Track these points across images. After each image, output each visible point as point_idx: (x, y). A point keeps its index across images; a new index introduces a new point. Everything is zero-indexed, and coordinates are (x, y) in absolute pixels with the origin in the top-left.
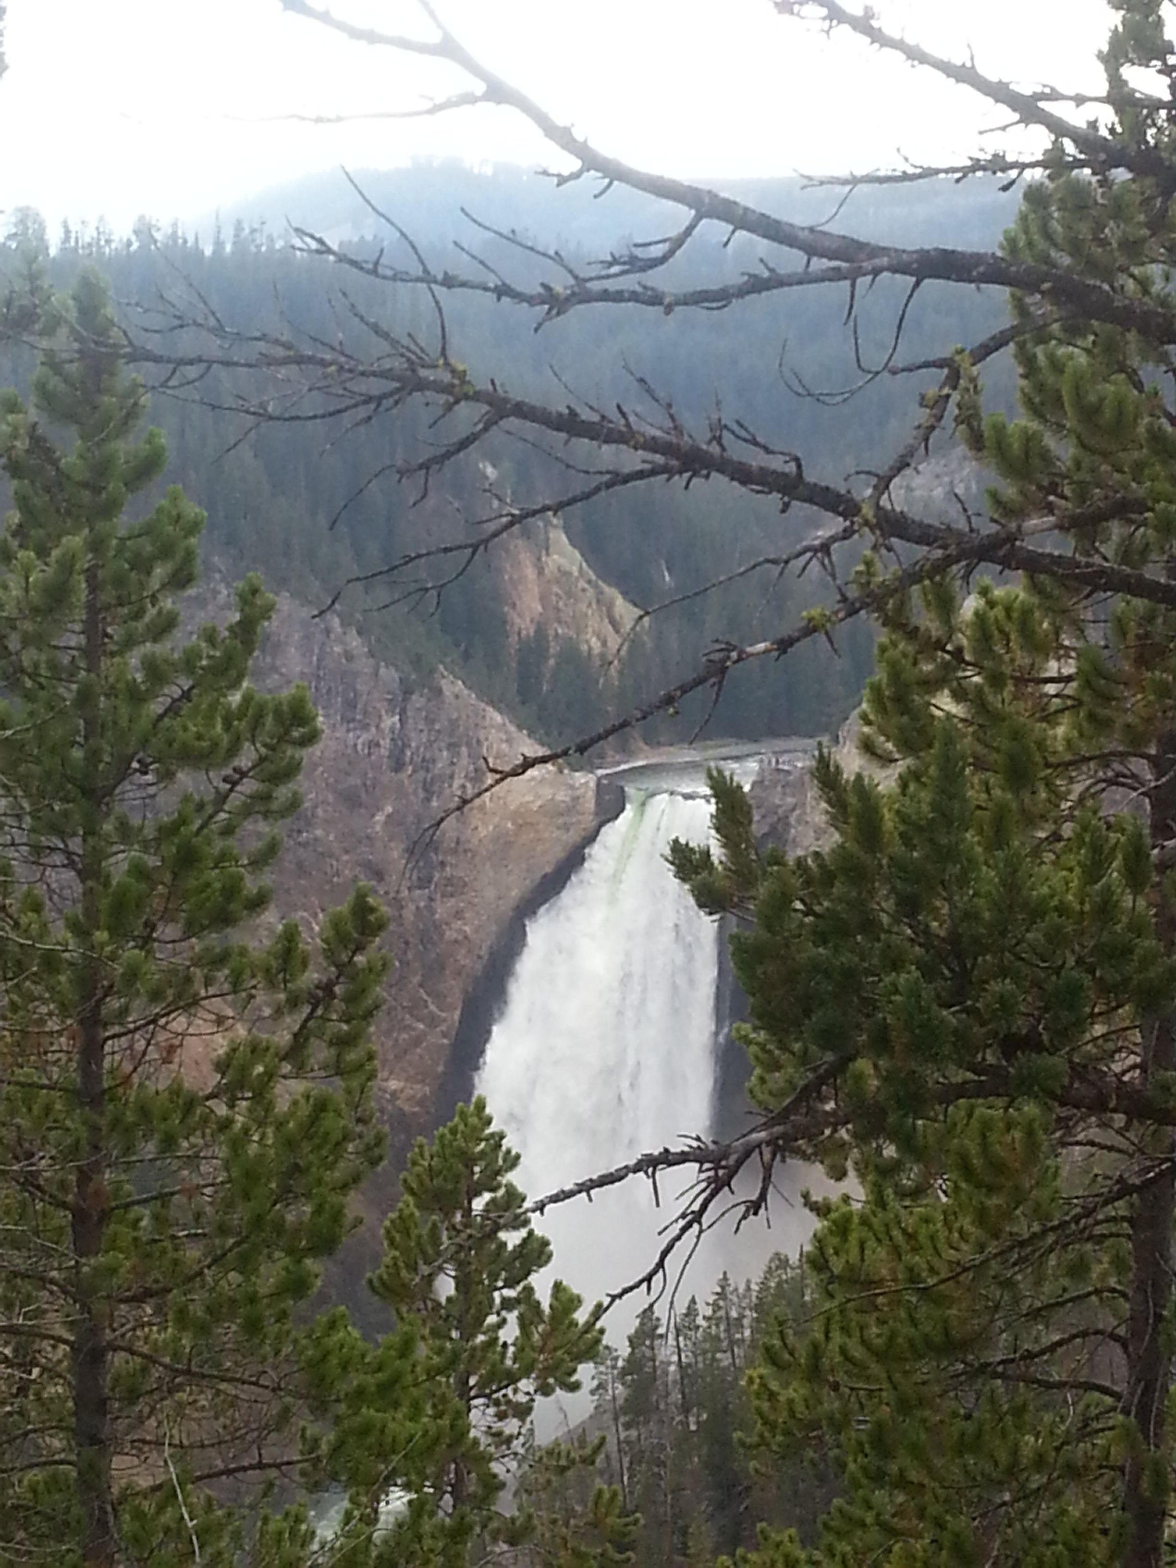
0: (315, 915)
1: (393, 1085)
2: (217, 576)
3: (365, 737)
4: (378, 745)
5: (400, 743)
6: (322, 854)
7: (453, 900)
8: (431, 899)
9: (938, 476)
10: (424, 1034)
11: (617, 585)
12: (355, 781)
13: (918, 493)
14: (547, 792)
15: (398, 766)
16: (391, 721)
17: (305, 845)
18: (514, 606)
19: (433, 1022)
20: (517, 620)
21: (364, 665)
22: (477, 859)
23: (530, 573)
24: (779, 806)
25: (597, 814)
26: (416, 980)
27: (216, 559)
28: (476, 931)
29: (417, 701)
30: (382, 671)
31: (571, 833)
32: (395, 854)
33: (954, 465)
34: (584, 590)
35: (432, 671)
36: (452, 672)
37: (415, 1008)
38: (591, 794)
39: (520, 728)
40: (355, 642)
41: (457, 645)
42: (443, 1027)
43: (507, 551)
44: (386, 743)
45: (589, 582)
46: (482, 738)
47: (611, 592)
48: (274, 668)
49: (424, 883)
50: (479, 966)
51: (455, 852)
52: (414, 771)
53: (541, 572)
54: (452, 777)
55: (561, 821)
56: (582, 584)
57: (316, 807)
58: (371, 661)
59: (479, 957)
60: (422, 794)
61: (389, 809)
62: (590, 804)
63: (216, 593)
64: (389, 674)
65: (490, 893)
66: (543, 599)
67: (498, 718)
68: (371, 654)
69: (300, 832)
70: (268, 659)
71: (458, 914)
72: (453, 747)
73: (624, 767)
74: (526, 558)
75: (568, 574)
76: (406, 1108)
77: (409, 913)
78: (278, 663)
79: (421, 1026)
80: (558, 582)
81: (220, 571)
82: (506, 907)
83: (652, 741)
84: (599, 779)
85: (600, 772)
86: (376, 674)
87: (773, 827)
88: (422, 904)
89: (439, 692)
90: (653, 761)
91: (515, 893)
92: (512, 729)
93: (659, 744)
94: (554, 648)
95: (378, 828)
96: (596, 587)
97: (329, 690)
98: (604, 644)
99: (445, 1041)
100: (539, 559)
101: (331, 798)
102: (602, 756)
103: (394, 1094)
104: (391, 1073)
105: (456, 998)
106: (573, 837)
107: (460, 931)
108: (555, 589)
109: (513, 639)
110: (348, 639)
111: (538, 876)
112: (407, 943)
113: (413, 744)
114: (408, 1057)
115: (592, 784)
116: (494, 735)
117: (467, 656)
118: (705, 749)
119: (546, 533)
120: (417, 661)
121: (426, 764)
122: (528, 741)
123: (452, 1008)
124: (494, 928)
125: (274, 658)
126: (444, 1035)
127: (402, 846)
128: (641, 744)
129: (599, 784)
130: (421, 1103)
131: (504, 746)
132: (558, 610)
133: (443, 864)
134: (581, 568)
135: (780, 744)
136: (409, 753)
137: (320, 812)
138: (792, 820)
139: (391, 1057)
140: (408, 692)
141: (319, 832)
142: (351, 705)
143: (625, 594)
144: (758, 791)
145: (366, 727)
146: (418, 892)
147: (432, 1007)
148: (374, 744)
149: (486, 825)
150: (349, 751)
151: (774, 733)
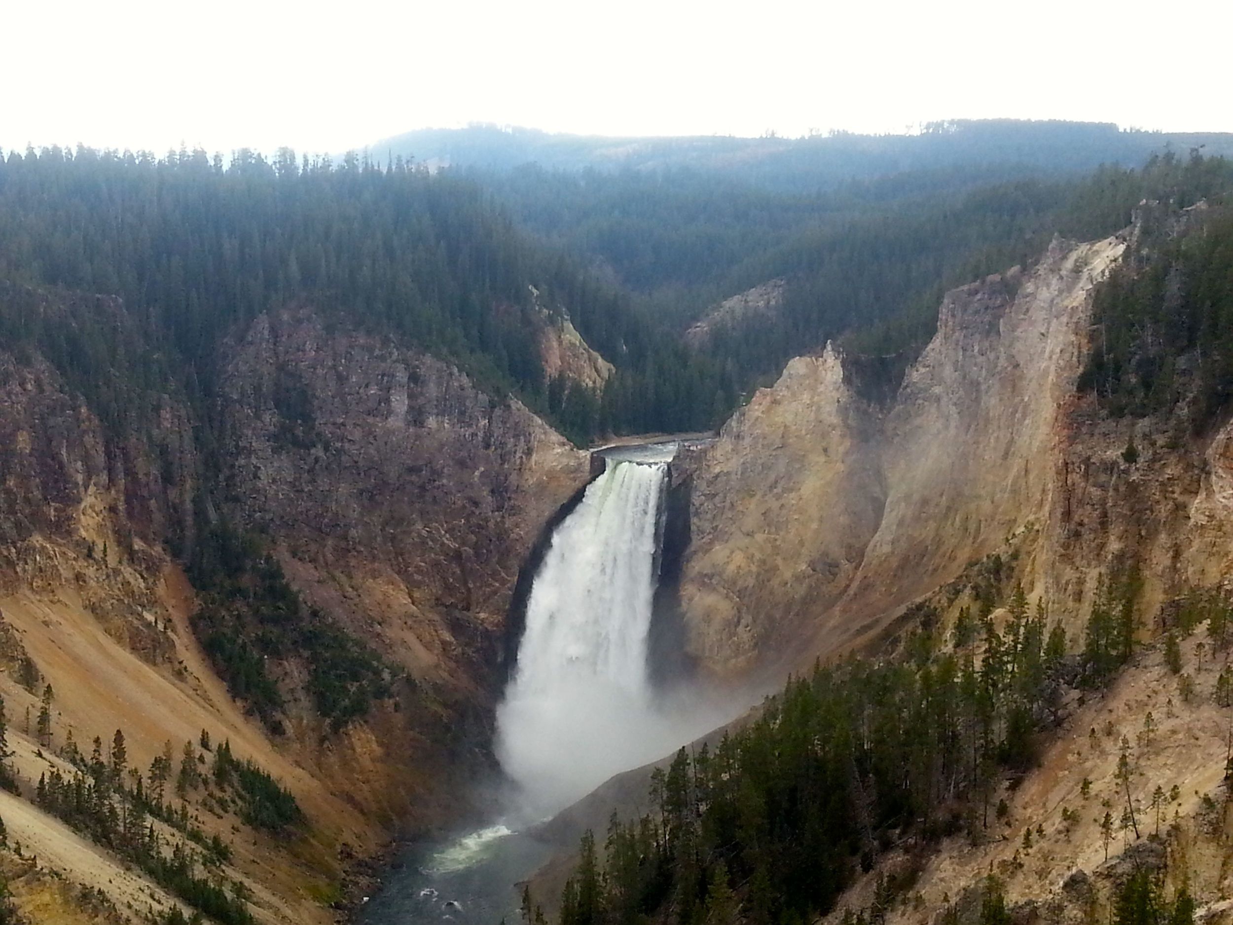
0: (442, 526)
1: (482, 615)
2: (392, 345)
3: (471, 431)
4: (477, 435)
5: (488, 434)
6: (446, 493)
7: (515, 518)
8: (503, 517)
9: (761, 295)
10: (498, 588)
11: (598, 351)
12: (464, 454)
13: (750, 304)
14: (565, 461)
15: (487, 446)
16: (484, 422)
17: (438, 488)
18: (547, 362)
19: (503, 582)
20: (549, 370)
21: (470, 392)
22: (527, 496)
23: (555, 344)
24: (687, 470)
25: (591, 472)
26: (495, 560)
27: (391, 335)
28: (527, 533)
29: (498, 412)
30: (480, 396)
31: (577, 482)
32: (485, 493)
33: (769, 290)
34: (582, 354)
35: (506, 396)
36: (516, 397)
37: (494, 575)
38: (588, 462)
39: (551, 427)
40: (465, 380)
41: (518, 382)
42: (509, 585)
43: (544, 333)
44: (481, 434)
45: (585, 349)
46: (532, 432)
47: (595, 354)
48: (422, 394)
49: (499, 508)
50: (527, 553)
51: (516, 492)
52: (496, 449)
53: (560, 343)
54: (515, 452)
55: (572, 476)
56: (581, 350)
57: (444, 468)
58: (475, 391)
59: (528, 548)
60: (499, 461)
61: (483, 469)
62: (587, 467)
63: (391, 354)
64: (483, 398)
65: (534, 514)
66: (562, 358)
67: (540, 421)
68: (474, 387)
69: (434, 481)
70: (419, 389)
71: (517, 525)
72: (516, 436)
73: (604, 447)
74: (553, 337)
75: (574, 345)
76: (489, 628)
77: (491, 524)
78: (424, 391)
79: (497, 585)
80: (569, 349)
81: (393, 342)
82: (543, 520)
83: (618, 434)
84: (592, 454)
85: (592, 450)
86: (476, 397)
87: (685, 481)
88: (499, 519)
89: (509, 406)
90: (619, 444)
91: (547, 514)
92: (547, 427)
93: (622, 435)
94: (569, 384)
95: (476, 479)
96: (588, 352)
97: (451, 406)
98: (594, 382)
99: (510, 593)
100: (560, 337)
101: (451, 463)
102: (592, 441)
103: (483, 620)
104: (481, 608)
105: (516, 569)
106: (578, 484)
107: (519, 534)
108: (569, 353)
109: (547, 381)
110: (462, 379)
111: (559, 505)
112: (491, 540)
113: (495, 435)
114: (491, 601)
115: (588, 457)
116: (537, 430)
117: (522, 388)
118: (646, 438)
119: (562, 323)
120: (497, 391)
121: (503, 445)
122: (555, 433)
123: (513, 575)
124: (536, 532)
125: (422, 387)
126: (510, 589)
127: (489, 489)
128: (613, 436)
129: (592, 457)
130: (497, 625)
131: (543, 437)
132: (569, 363)
133: (509, 498)
134: (580, 342)
135: (684, 436)
136: (493, 440)
137: (445, 470)
138: (695, 477)
139: (481, 600)
140: (493, 406)
141: (445, 481)
142: (462, 413)
143: (602, 356)
144: (677, 461)
145: (470, 426)
146: (496, 513)
147: (503, 574)
148: (474, 435)
149: (532, 477)
150: (462, 438)
151: (681, 430)
